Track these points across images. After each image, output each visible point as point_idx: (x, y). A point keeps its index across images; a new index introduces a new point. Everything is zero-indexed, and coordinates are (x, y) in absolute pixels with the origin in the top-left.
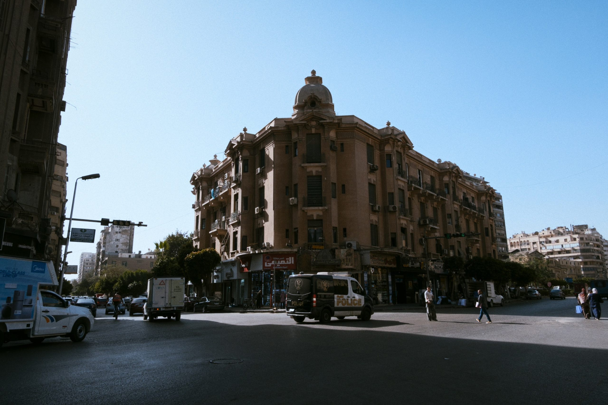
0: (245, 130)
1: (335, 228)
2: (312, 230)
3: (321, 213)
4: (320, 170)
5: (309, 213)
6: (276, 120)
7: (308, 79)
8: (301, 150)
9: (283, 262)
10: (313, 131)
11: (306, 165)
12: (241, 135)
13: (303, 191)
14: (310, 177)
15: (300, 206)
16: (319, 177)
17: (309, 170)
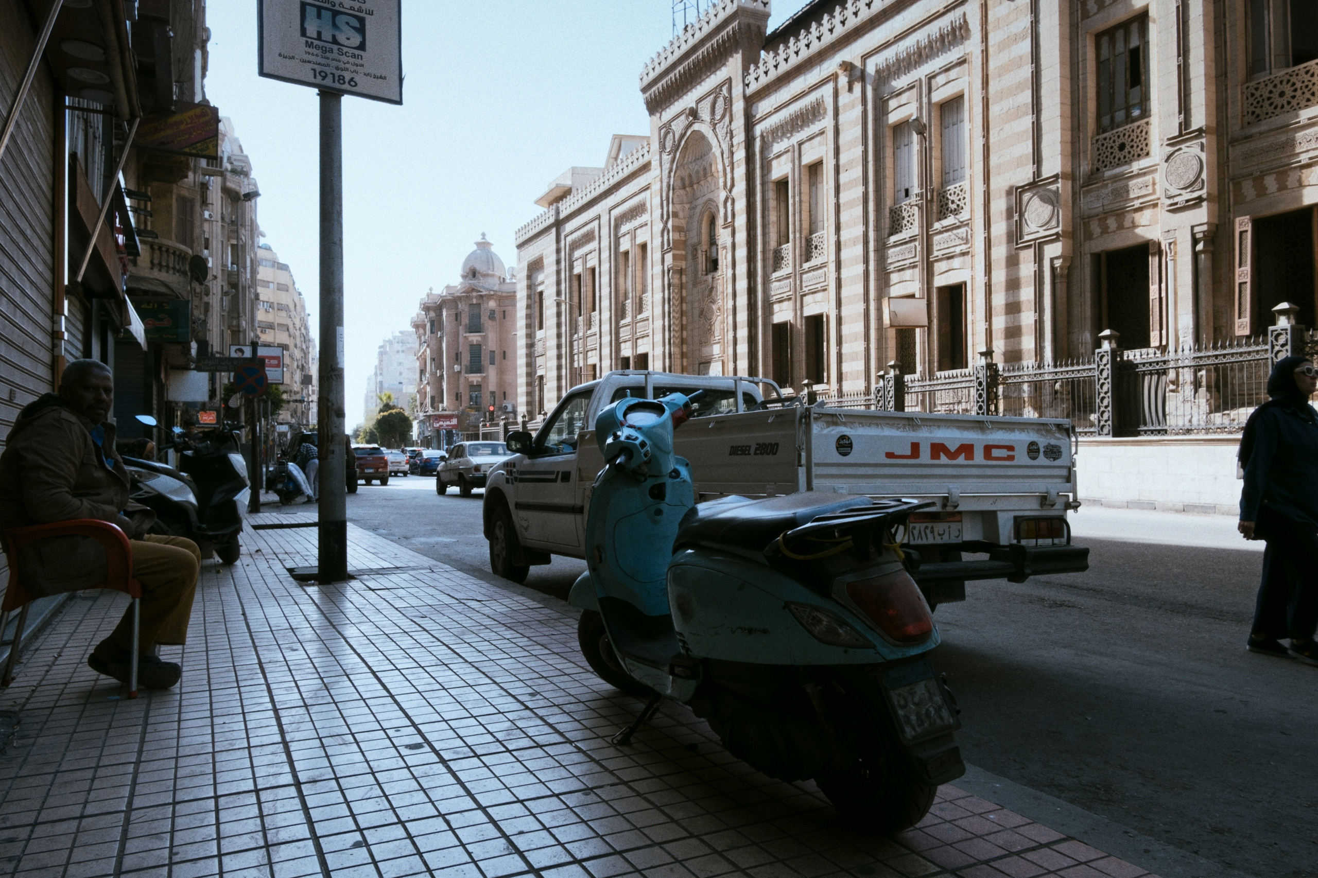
0: (431, 289)
1: (493, 393)
2: (474, 394)
3: (480, 379)
4: (479, 339)
5: (470, 380)
6: (448, 287)
7: (478, 244)
8: (465, 320)
9: (448, 423)
10: (475, 301)
11: (468, 334)
12: (428, 296)
13: (466, 359)
14: (472, 346)
15: (463, 372)
16: (479, 346)
17: (470, 339)
